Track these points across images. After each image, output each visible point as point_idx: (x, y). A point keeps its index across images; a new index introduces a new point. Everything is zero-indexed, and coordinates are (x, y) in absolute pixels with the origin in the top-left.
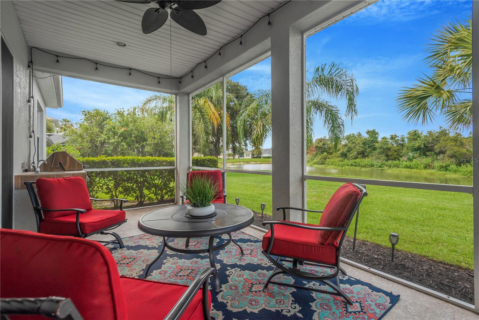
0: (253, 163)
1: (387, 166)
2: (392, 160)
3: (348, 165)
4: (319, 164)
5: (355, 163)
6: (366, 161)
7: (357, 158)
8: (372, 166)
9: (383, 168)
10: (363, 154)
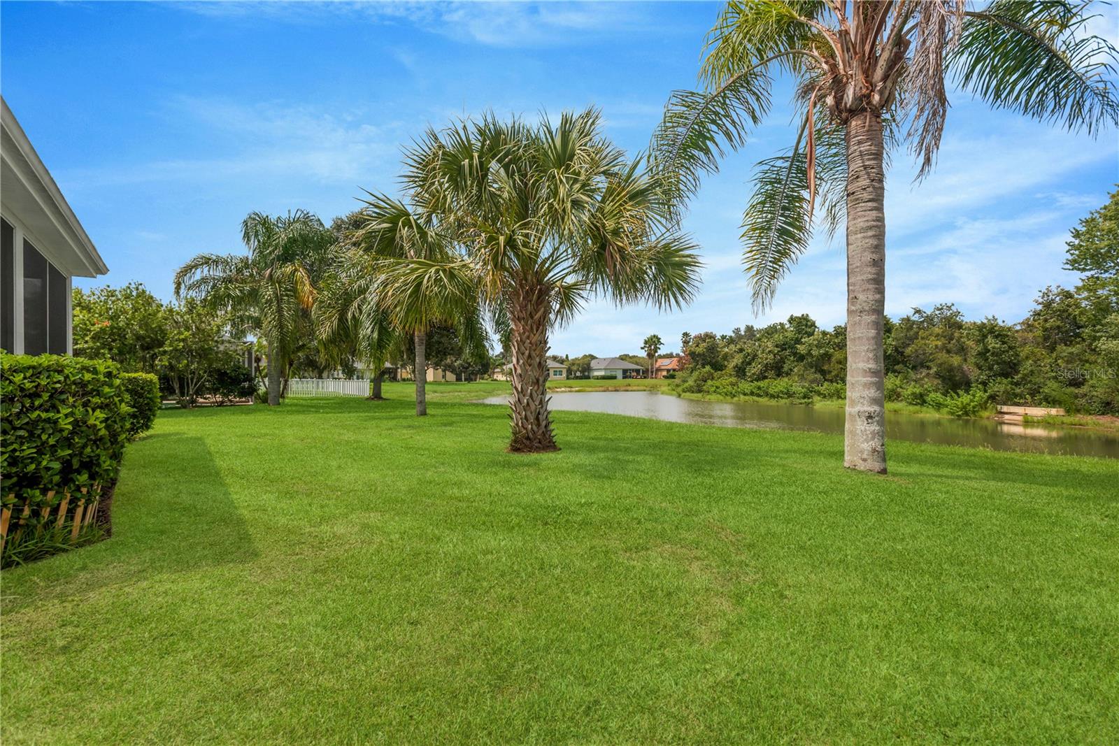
0: (563, 389)
1: (819, 394)
2: (832, 381)
3: (745, 394)
4: (693, 392)
5: (759, 388)
6: (781, 384)
7: (765, 378)
8: (789, 395)
9: (810, 400)
10: (778, 369)
